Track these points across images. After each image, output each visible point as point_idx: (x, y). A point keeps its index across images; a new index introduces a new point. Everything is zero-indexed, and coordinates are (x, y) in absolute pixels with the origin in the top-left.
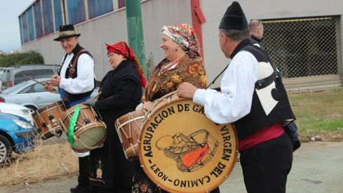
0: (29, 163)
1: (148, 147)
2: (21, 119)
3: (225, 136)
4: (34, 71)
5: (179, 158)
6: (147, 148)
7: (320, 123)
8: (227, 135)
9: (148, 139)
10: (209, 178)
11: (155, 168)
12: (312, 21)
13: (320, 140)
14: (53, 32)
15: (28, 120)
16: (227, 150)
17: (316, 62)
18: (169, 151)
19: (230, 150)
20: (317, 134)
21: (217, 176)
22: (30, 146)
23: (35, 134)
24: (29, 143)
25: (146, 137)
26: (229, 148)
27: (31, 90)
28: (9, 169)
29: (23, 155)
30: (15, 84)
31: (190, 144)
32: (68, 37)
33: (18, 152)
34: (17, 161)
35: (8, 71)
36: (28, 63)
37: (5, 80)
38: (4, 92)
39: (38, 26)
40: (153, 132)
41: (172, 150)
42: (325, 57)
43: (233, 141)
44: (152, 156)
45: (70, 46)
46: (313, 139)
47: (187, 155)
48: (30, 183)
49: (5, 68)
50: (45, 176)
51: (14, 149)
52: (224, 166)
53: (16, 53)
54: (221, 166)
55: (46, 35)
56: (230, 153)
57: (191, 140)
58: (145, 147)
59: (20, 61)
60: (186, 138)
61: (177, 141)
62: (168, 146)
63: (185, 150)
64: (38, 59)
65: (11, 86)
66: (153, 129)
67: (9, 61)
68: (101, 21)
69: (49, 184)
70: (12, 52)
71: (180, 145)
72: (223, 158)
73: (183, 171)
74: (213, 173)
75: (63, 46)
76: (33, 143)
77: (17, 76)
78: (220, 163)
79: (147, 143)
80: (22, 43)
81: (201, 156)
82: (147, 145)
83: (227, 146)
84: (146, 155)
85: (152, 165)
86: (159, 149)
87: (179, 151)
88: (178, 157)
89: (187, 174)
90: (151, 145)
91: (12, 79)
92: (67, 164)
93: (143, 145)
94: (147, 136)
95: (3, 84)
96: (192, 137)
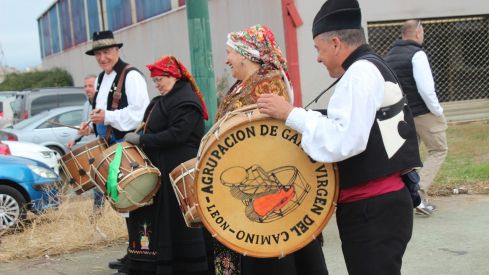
0: (50, 226)
1: (209, 178)
2: (40, 165)
3: (320, 179)
4: (58, 96)
5: (251, 200)
6: (206, 180)
7: (466, 168)
8: (324, 179)
9: (210, 168)
10: (287, 235)
11: (213, 210)
12: (454, 23)
13: (465, 192)
14: (85, 40)
15: (51, 166)
16: (321, 200)
17: (462, 80)
18: (238, 189)
19: (325, 201)
20: (462, 183)
21: (299, 234)
22: (52, 202)
23: (60, 186)
24: (51, 199)
25: (208, 164)
26: (323, 197)
27: (55, 123)
28: (22, 235)
29: (43, 215)
30: (33, 115)
31: (269, 183)
32: (106, 48)
33: (35, 212)
34: (34, 224)
35: (22, 97)
36: (51, 85)
37: (18, 110)
38: (16, 126)
39: (66, 32)
40: (219, 158)
41: (241, 188)
42: (473, 74)
43: (331, 188)
44: (212, 192)
45: (110, 60)
46: (456, 191)
47: (262, 199)
48: (52, 256)
49: (18, 93)
50: (73, 246)
51: (29, 207)
52: (312, 222)
53: (33, 71)
54: (308, 221)
55: (76, 45)
56: (324, 204)
57: (272, 178)
58: (204, 178)
59: (40, 83)
60: (265, 173)
61: (251, 177)
62: (237, 181)
63: (260, 190)
64: (66, 80)
65: (26, 117)
66: (220, 154)
67: (24, 82)
68: (155, 24)
69: (78, 257)
70: (28, 70)
71: (255, 183)
72: (313, 210)
73: (252, 220)
74: (295, 228)
75: (99, 61)
76: (56, 199)
77: (35, 103)
78: (307, 217)
79: (208, 173)
80: (42, 57)
81: (282, 202)
82: (207, 176)
83: (320, 195)
84: (203, 189)
85: (210, 205)
86: (224, 184)
87: (252, 192)
88: (249, 200)
89: (257, 224)
90: (214, 177)
91: (28, 108)
92: (104, 229)
93: (201, 175)
94: (211, 163)
95: (15, 115)
96: (273, 175)
